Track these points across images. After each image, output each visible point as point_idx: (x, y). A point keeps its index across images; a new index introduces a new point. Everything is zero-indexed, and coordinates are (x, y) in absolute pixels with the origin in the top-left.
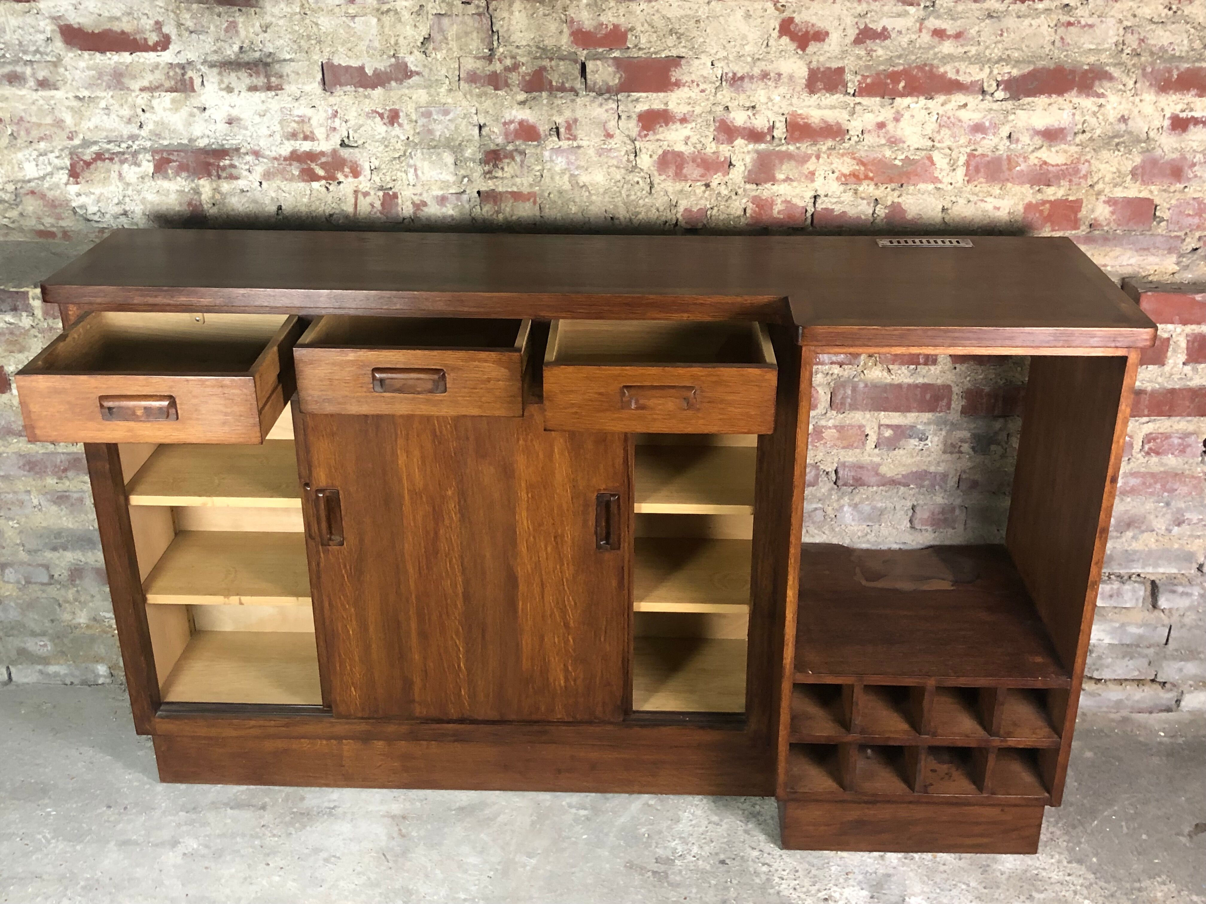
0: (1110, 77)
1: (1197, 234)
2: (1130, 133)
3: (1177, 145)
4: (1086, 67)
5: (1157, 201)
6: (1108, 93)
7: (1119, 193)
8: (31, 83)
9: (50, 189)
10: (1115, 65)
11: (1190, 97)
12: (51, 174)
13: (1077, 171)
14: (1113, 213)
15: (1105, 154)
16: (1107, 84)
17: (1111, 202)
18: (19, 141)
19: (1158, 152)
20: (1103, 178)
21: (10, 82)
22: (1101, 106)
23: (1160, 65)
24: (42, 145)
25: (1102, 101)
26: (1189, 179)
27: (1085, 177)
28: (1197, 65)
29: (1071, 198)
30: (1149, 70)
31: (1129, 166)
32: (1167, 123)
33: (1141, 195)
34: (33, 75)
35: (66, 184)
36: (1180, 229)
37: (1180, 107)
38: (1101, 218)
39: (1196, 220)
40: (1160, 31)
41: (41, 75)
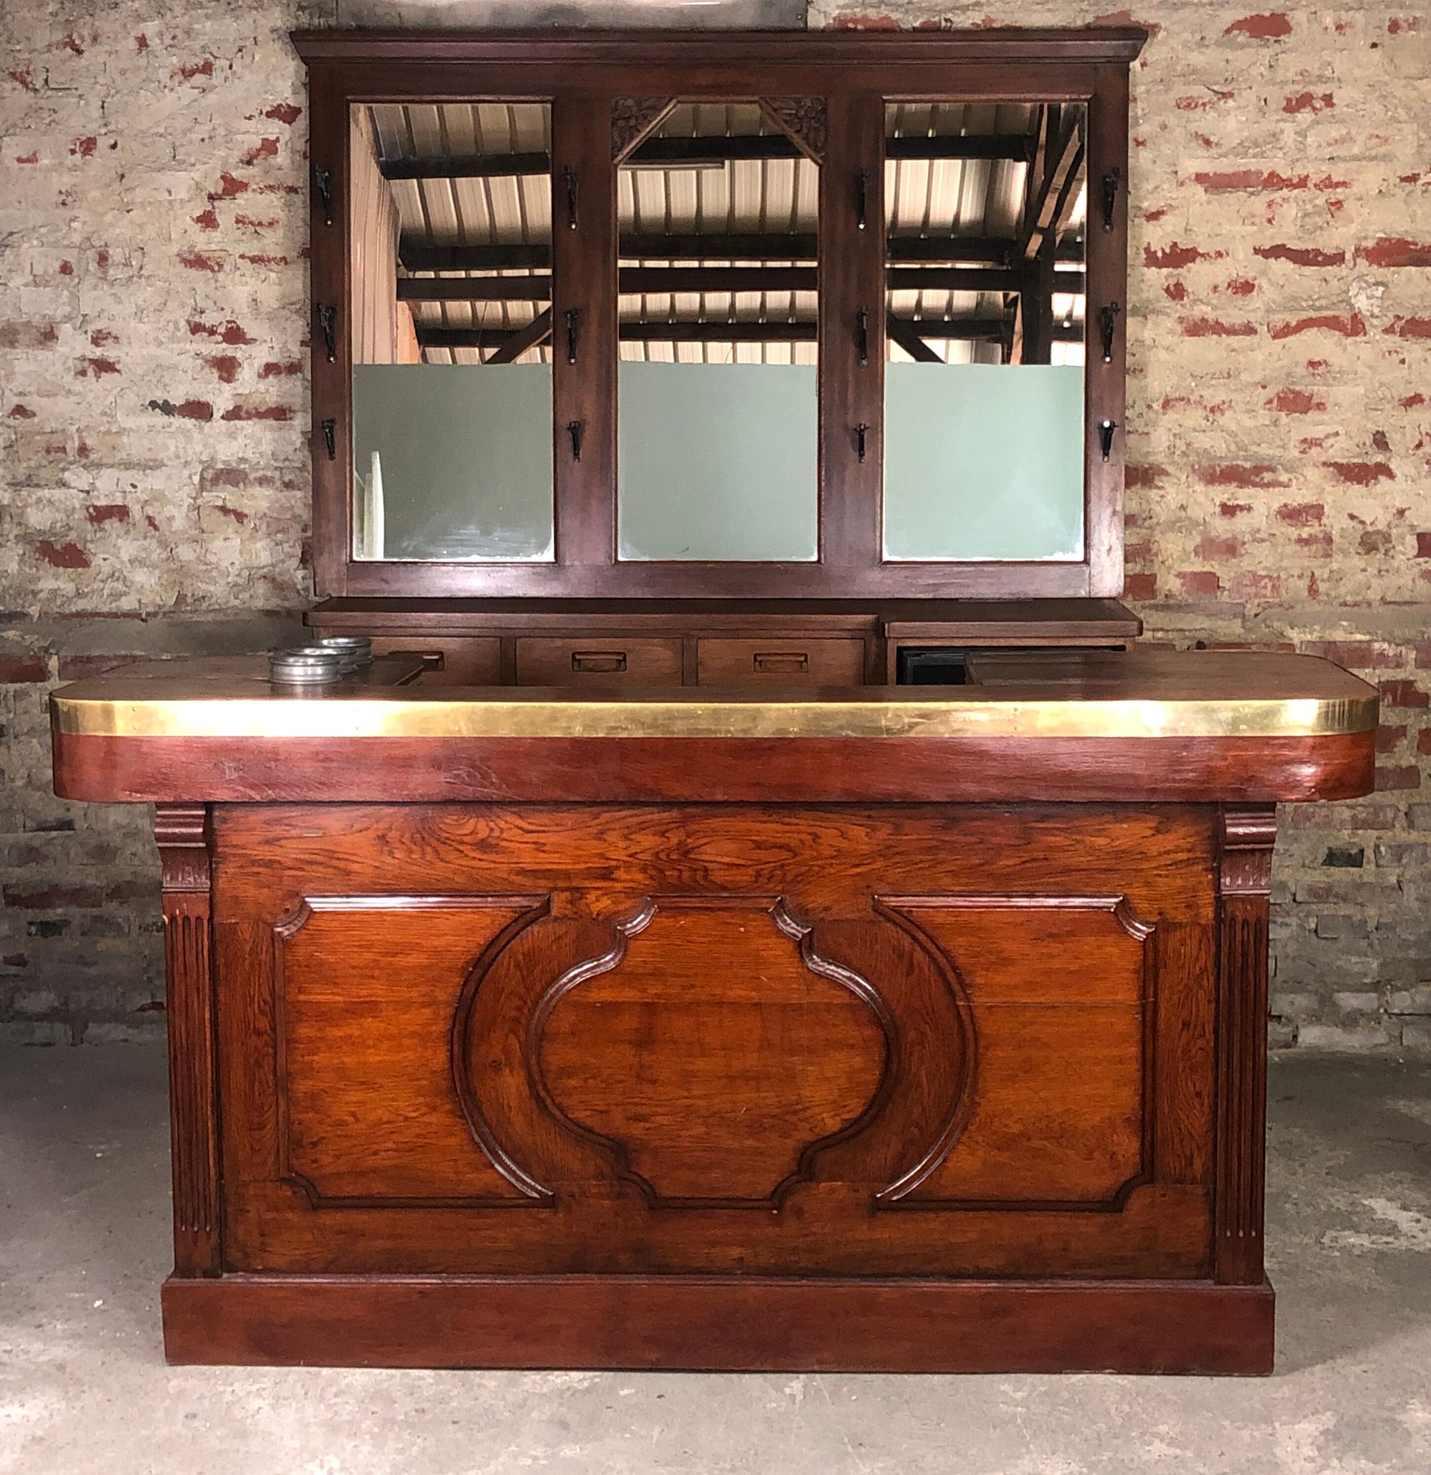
0: (1167, 474)
1: (1256, 601)
2: (1190, 519)
3: (1228, 528)
4: (1147, 466)
5: (1218, 574)
6: (1166, 485)
7: (1187, 568)
8: (278, 484)
9: (280, 574)
10: (1169, 464)
11: (1233, 487)
12: (283, 561)
13: (1149, 550)
14: (1183, 585)
15: (1170, 536)
16: (1163, 478)
17: (1179, 575)
18: (260, 533)
19: (1213, 534)
20: (1172, 555)
21: (260, 484)
22: (1162, 496)
23: (1205, 463)
24: (279, 536)
25: (1161, 492)
26: (1242, 555)
27: (1156, 555)
28: (1234, 463)
29: (1146, 573)
30: (1196, 467)
31: (1191, 546)
32: (1218, 510)
33: (1205, 569)
34: (281, 478)
35: (296, 570)
36: (1241, 598)
37: (1226, 496)
38: (1174, 590)
39: (1253, 590)
40: (1201, 436)
41: (286, 479)
